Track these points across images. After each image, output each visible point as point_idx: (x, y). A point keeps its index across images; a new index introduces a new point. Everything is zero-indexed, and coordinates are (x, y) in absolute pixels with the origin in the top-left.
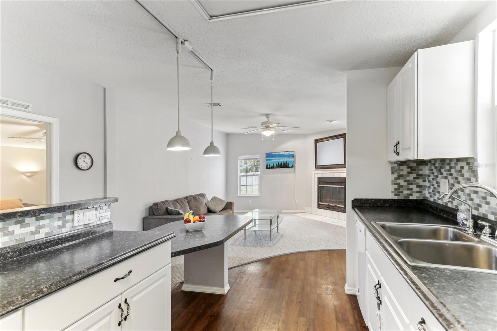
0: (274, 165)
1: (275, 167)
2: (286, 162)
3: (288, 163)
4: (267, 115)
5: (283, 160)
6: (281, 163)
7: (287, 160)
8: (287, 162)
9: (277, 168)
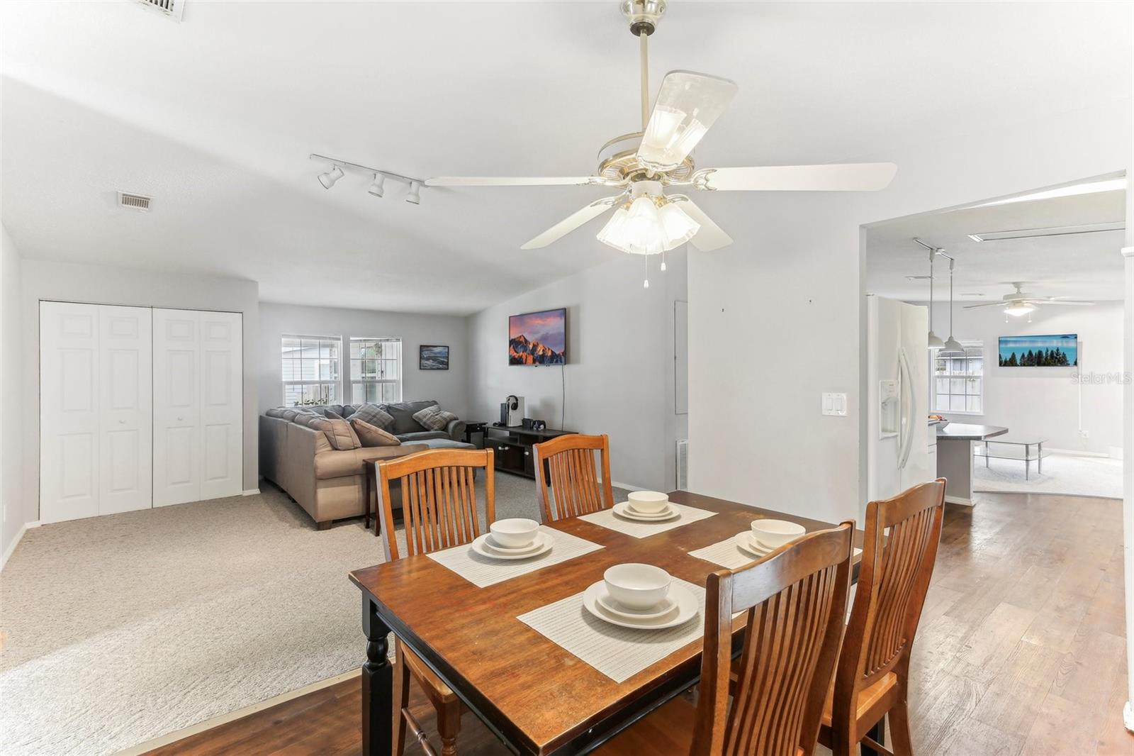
0: (1014, 355)
1: (1018, 362)
2: (1055, 350)
3: (1061, 351)
4: (1017, 285)
5: (1047, 345)
6: (1040, 352)
7: (1059, 345)
8: (1058, 350)
9: (1024, 365)
